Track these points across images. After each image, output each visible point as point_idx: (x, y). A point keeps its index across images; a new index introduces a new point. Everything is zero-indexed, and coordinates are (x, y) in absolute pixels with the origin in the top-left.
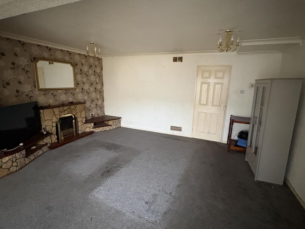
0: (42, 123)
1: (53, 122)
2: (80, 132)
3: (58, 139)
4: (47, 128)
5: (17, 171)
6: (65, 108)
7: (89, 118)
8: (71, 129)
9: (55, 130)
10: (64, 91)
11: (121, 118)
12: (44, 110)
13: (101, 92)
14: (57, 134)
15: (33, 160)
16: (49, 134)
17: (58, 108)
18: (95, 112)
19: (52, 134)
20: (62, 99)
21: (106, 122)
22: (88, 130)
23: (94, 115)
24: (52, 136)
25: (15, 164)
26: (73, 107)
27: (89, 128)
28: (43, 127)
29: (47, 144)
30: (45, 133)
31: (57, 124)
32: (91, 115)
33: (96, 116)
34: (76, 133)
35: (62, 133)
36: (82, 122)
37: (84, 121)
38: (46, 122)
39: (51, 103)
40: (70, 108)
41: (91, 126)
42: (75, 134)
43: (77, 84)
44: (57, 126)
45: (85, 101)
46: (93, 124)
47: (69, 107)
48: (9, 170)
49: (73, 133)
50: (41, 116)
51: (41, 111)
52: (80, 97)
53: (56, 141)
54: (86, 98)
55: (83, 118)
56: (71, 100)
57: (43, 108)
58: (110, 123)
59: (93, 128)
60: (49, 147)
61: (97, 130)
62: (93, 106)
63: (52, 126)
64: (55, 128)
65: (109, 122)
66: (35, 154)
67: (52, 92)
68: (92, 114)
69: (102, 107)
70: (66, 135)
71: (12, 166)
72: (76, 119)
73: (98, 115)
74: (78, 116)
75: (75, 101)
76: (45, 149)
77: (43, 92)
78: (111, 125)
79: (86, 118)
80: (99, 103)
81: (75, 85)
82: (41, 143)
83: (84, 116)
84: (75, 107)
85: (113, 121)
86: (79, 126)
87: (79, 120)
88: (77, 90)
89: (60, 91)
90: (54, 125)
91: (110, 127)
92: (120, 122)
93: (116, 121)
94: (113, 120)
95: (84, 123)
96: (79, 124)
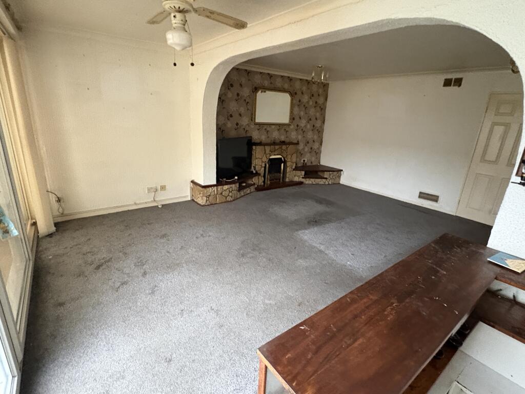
0: (252, 162)
1: (262, 162)
2: (287, 180)
3: (264, 182)
4: (257, 167)
5: (231, 201)
6: (277, 147)
7: (300, 165)
8: (279, 174)
9: (263, 172)
10: (278, 127)
11: (342, 170)
12: (257, 147)
13: (320, 132)
14: (264, 176)
15: (243, 196)
16: (257, 174)
17: (269, 147)
18: (307, 159)
19: (259, 175)
20: (274, 137)
21: (320, 174)
22: (296, 179)
23: (306, 161)
24: (260, 177)
25: (230, 194)
26: (284, 147)
27: (298, 176)
28: (253, 165)
29: (254, 184)
30: (254, 172)
31: (266, 165)
32: (302, 161)
33: (309, 164)
34: (283, 180)
35: (269, 177)
36: (292, 168)
37: (294, 167)
38: (256, 160)
39: (263, 139)
40: (281, 148)
41: (301, 175)
42: (281, 180)
43: (292, 118)
44: (265, 167)
45: (298, 141)
46: (303, 173)
47: (281, 146)
48: (226, 199)
49: (280, 179)
50: (253, 152)
51: (254, 147)
52: (294, 136)
53: (263, 184)
54: (300, 137)
55: (293, 163)
56: (283, 138)
57: (256, 144)
58: (326, 175)
59: (303, 178)
60: (256, 189)
61: (308, 181)
62: (306, 149)
63: (261, 166)
64: (263, 169)
65: (324, 174)
66: (245, 191)
67: (265, 127)
68: (304, 161)
69: (318, 153)
70: (273, 180)
71: (229, 195)
72: (285, 162)
73: (312, 163)
74: (288, 159)
75: (287, 140)
76: (252, 188)
77: (257, 127)
78: (326, 178)
79: (296, 164)
80: (316, 146)
81: (290, 119)
82: (250, 182)
83: (294, 160)
84: (287, 148)
85: (331, 173)
86: (288, 171)
87: (288, 164)
88: (292, 127)
89: (273, 127)
90: (264, 165)
91: (324, 180)
92: (339, 177)
93: (335, 173)
94: (329, 171)
95: (294, 170)
96: (288, 169)
